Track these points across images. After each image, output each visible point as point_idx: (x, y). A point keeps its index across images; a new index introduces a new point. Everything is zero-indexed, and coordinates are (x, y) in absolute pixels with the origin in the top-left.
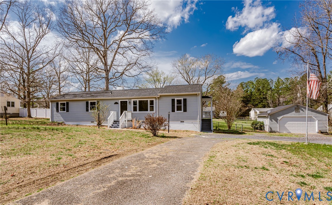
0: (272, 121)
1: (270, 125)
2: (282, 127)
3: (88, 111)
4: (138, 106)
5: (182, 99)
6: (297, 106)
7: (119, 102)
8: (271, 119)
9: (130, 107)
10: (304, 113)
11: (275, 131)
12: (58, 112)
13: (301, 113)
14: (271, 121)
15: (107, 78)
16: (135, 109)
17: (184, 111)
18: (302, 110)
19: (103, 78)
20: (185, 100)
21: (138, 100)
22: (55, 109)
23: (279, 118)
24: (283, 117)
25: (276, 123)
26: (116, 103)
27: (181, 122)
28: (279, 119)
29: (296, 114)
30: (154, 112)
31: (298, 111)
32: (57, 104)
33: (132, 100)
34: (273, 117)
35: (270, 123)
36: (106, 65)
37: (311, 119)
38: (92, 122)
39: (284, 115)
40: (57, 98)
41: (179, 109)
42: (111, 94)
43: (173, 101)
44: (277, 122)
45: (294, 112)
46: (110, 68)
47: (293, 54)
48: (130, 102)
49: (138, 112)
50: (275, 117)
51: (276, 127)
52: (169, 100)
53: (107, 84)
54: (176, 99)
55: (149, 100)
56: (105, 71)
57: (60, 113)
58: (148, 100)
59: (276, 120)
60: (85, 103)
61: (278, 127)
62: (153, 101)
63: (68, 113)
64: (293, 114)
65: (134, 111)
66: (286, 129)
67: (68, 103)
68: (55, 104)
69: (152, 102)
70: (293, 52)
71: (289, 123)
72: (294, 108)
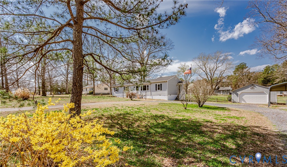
1: (233, 98)
2: (241, 99)
3: (125, 91)
4: (142, 88)
7: (135, 86)
9: (140, 88)
10: (257, 88)
13: (255, 89)
14: (233, 95)
16: (141, 90)
17: (161, 90)
20: (161, 84)
21: (142, 85)
22: (114, 91)
24: (242, 93)
27: (160, 95)
28: (239, 94)
29: (251, 90)
30: (149, 91)
31: (253, 88)
32: (115, 88)
33: (140, 86)
34: (235, 92)
41: (159, 89)
43: (156, 85)
44: (238, 96)
52: (155, 84)
55: (147, 85)
61: (238, 99)
63: (118, 92)
64: (249, 90)
67: (118, 88)
69: (148, 86)
72: (250, 87)
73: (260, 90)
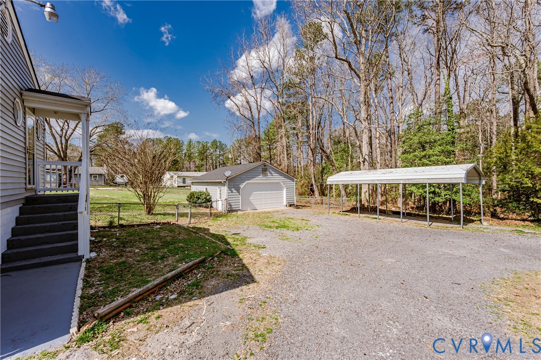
1: (229, 199)
2: (247, 202)
6: (265, 166)
8: (230, 188)
10: (272, 177)
11: (236, 209)
13: (268, 177)
14: (230, 191)
18: (271, 173)
23: (242, 186)
24: (246, 184)
25: (238, 194)
29: (263, 179)
31: (266, 174)
34: (233, 183)
35: (229, 194)
37: (277, 187)
39: (249, 180)
44: (239, 193)
45: (261, 176)
50: (236, 184)
51: (237, 201)
59: (238, 190)
64: (260, 179)
66: (250, 203)
71: (254, 193)
72: (261, 170)
73: (275, 178)
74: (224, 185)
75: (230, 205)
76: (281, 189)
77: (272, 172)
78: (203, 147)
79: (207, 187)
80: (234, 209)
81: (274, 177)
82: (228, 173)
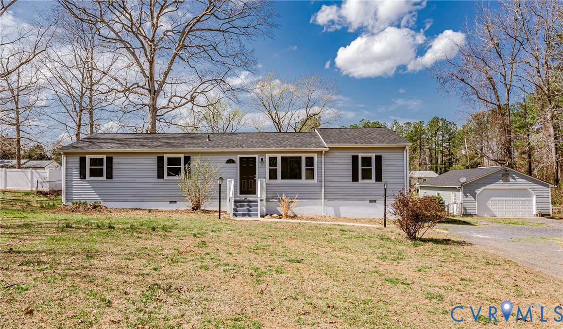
0: (467, 196)
1: (464, 204)
2: (483, 207)
3: (163, 178)
4: (279, 168)
5: (373, 155)
6: (506, 171)
7: (236, 159)
8: (465, 194)
9: (262, 170)
10: (516, 182)
11: (472, 213)
12: (85, 178)
13: (511, 182)
14: (465, 197)
15: (153, 107)
16: (273, 175)
17: (376, 181)
18: (514, 179)
19: (146, 105)
20: (379, 159)
21: (279, 156)
22: (76, 173)
23: (478, 191)
25: (473, 199)
26: (230, 161)
27: (371, 201)
28: (478, 193)
29: (503, 185)
30: (315, 180)
31: (507, 180)
32: (83, 160)
33: (268, 156)
34: (469, 189)
35: (464, 199)
36: (151, 80)
37: (524, 193)
38: (171, 202)
39: (487, 186)
40: (76, 148)
42: (207, 140)
43: (355, 159)
44: (475, 198)
45: (501, 182)
46: (161, 85)
47: (462, 84)
48: (262, 159)
49: (279, 180)
50: (472, 190)
51: (473, 206)
52: (347, 158)
53: (153, 119)
54: (360, 155)
55: (304, 156)
56: (150, 91)
57: (89, 182)
58: (300, 157)
59: (474, 195)
60: (154, 160)
61: (476, 206)
62: (312, 158)
63: (109, 181)
64: (500, 184)
65: (270, 178)
66: (488, 210)
67: (110, 160)
68: (76, 161)
69: (310, 161)
70: (463, 80)
71: (492, 199)
72: (501, 175)
73: (520, 183)
74: (459, 190)
75: (465, 209)
76: (529, 195)
77: (516, 177)
78: (416, 131)
79: (439, 192)
80: (469, 213)
81: (518, 182)
82: (463, 180)
